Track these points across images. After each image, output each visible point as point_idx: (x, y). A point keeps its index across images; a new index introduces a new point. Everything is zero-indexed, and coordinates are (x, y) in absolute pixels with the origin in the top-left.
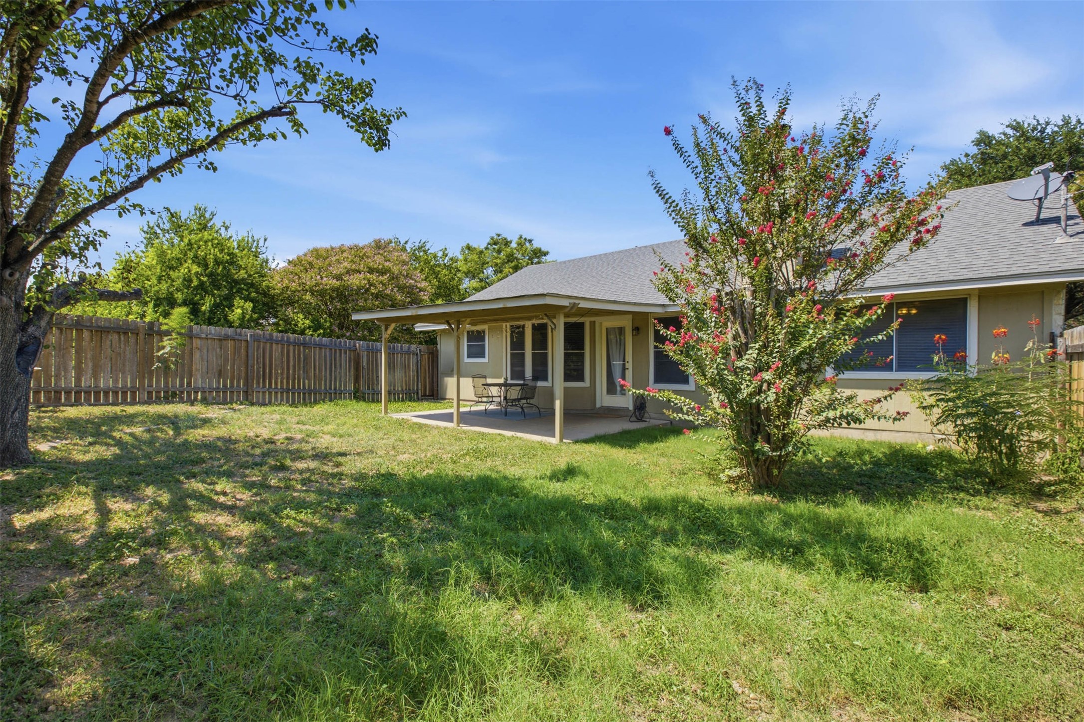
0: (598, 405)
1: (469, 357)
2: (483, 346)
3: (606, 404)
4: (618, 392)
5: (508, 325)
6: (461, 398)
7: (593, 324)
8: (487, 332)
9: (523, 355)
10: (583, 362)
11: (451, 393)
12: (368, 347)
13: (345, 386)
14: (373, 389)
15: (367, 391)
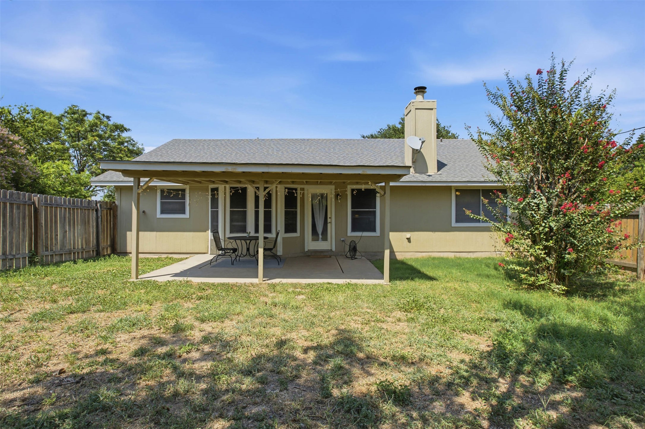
0: (306, 250)
1: (162, 212)
2: (184, 204)
3: (312, 248)
4: (320, 239)
5: (228, 186)
6: (140, 251)
7: (303, 189)
8: (187, 192)
9: (245, 213)
10: (296, 218)
11: (131, 246)
12: (46, 200)
13: (18, 249)
14: (52, 250)
15: (46, 253)
